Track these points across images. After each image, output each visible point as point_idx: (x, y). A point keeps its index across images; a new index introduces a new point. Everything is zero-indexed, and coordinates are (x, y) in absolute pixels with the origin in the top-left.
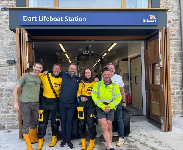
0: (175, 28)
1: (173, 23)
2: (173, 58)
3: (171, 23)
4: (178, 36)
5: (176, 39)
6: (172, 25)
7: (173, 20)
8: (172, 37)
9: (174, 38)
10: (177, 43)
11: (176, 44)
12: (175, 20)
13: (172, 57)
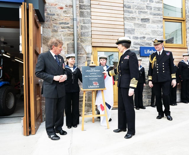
0: (68, 15)
1: (65, 9)
2: (65, 49)
3: (64, 10)
4: (71, 25)
5: (69, 28)
6: (65, 12)
7: (66, 6)
8: (65, 26)
9: (67, 27)
10: (71, 33)
11: (69, 34)
12: (68, 6)
13: (64, 47)
